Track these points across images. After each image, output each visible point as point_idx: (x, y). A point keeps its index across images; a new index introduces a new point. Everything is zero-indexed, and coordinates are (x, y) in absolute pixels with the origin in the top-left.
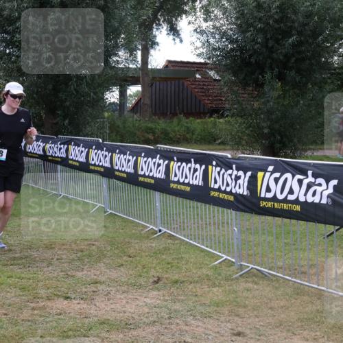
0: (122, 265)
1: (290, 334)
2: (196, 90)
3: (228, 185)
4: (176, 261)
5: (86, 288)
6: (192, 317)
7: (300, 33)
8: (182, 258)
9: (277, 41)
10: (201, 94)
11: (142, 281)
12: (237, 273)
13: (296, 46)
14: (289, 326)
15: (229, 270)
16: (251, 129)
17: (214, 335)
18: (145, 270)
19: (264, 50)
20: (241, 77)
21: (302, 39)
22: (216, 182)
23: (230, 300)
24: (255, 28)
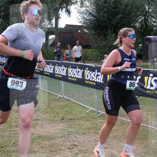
0: (48, 112)
1: (119, 141)
2: (79, 37)
3: (93, 78)
4: (71, 110)
5: (32, 122)
6: (78, 135)
7: (123, 13)
8: (73, 109)
9: (113, 17)
10: (81, 39)
11: (56, 119)
12: (97, 116)
13: (121, 18)
14: (119, 138)
15: (93, 114)
16: (102, 54)
17: (87, 142)
18: (57, 114)
19: (108, 20)
20: (98, 32)
21: (124, 16)
22: (88, 77)
23: (94, 127)
24: (104, 11)
